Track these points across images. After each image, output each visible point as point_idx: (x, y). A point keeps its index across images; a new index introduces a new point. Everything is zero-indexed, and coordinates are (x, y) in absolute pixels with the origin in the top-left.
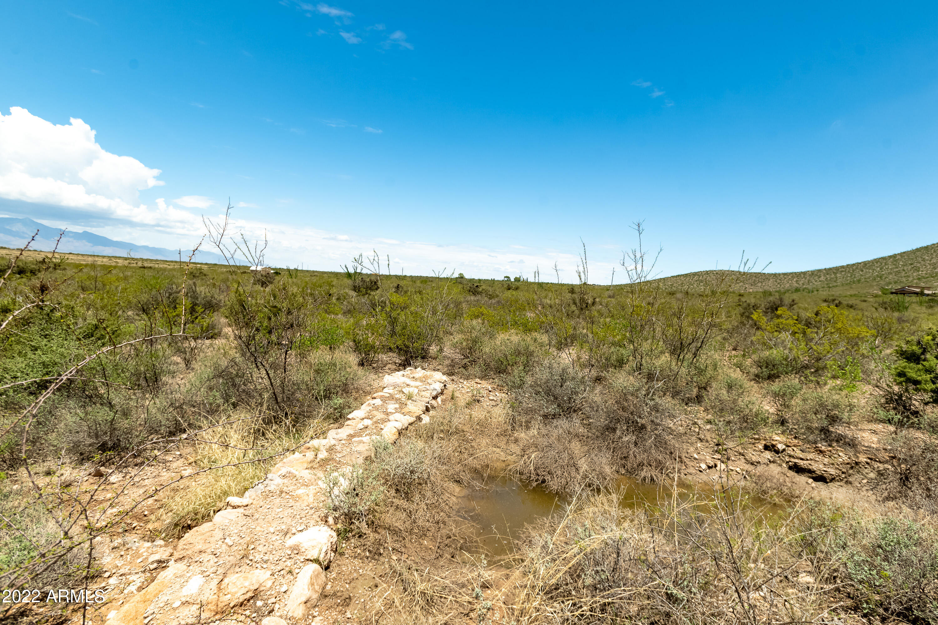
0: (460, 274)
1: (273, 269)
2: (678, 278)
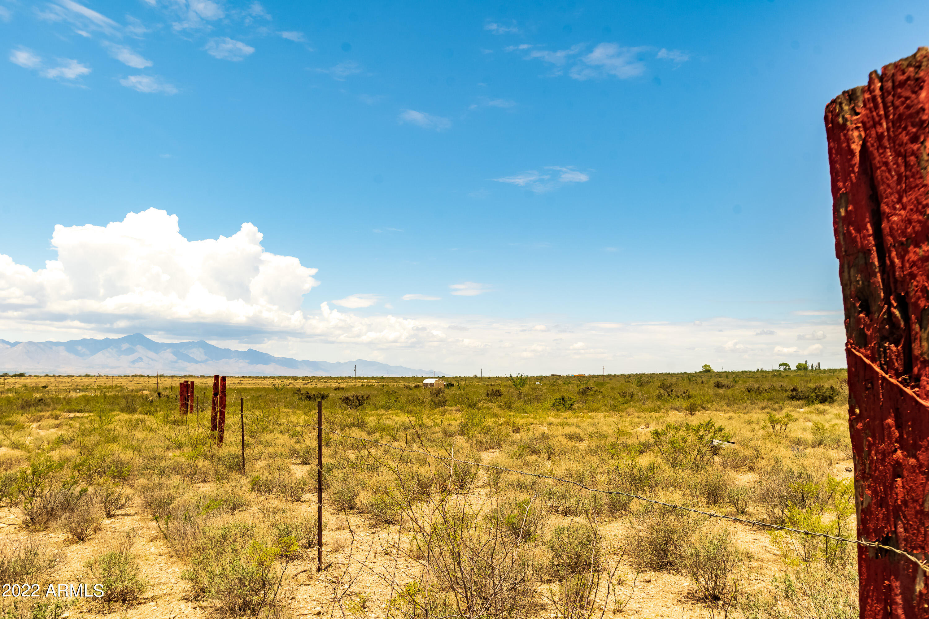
0: (706, 366)
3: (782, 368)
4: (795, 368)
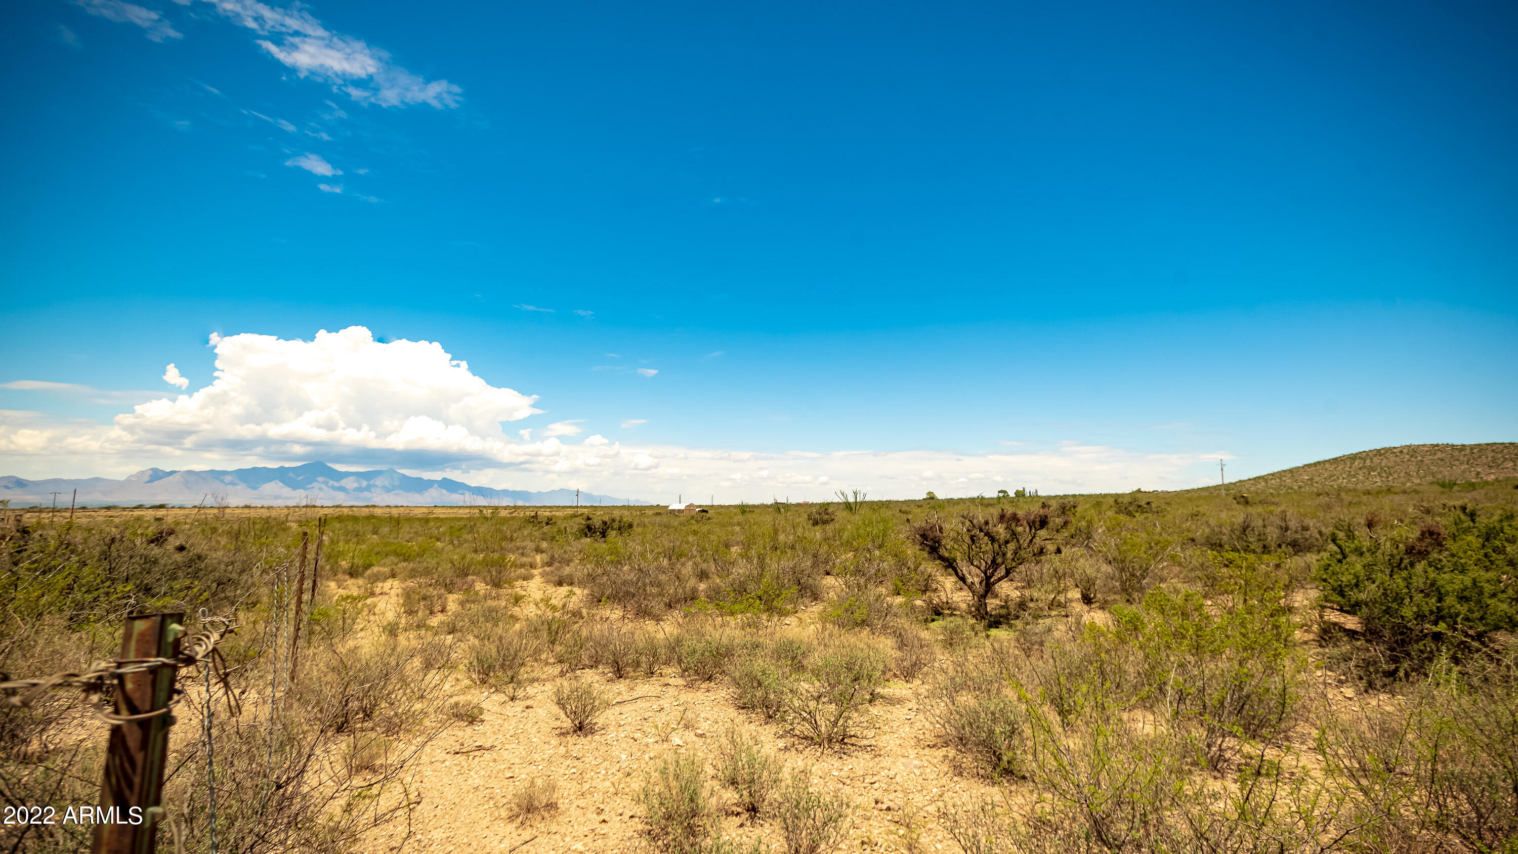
0: (929, 493)
1: (698, 507)
2: (1319, 467)
3: (1001, 495)
4: (1013, 495)
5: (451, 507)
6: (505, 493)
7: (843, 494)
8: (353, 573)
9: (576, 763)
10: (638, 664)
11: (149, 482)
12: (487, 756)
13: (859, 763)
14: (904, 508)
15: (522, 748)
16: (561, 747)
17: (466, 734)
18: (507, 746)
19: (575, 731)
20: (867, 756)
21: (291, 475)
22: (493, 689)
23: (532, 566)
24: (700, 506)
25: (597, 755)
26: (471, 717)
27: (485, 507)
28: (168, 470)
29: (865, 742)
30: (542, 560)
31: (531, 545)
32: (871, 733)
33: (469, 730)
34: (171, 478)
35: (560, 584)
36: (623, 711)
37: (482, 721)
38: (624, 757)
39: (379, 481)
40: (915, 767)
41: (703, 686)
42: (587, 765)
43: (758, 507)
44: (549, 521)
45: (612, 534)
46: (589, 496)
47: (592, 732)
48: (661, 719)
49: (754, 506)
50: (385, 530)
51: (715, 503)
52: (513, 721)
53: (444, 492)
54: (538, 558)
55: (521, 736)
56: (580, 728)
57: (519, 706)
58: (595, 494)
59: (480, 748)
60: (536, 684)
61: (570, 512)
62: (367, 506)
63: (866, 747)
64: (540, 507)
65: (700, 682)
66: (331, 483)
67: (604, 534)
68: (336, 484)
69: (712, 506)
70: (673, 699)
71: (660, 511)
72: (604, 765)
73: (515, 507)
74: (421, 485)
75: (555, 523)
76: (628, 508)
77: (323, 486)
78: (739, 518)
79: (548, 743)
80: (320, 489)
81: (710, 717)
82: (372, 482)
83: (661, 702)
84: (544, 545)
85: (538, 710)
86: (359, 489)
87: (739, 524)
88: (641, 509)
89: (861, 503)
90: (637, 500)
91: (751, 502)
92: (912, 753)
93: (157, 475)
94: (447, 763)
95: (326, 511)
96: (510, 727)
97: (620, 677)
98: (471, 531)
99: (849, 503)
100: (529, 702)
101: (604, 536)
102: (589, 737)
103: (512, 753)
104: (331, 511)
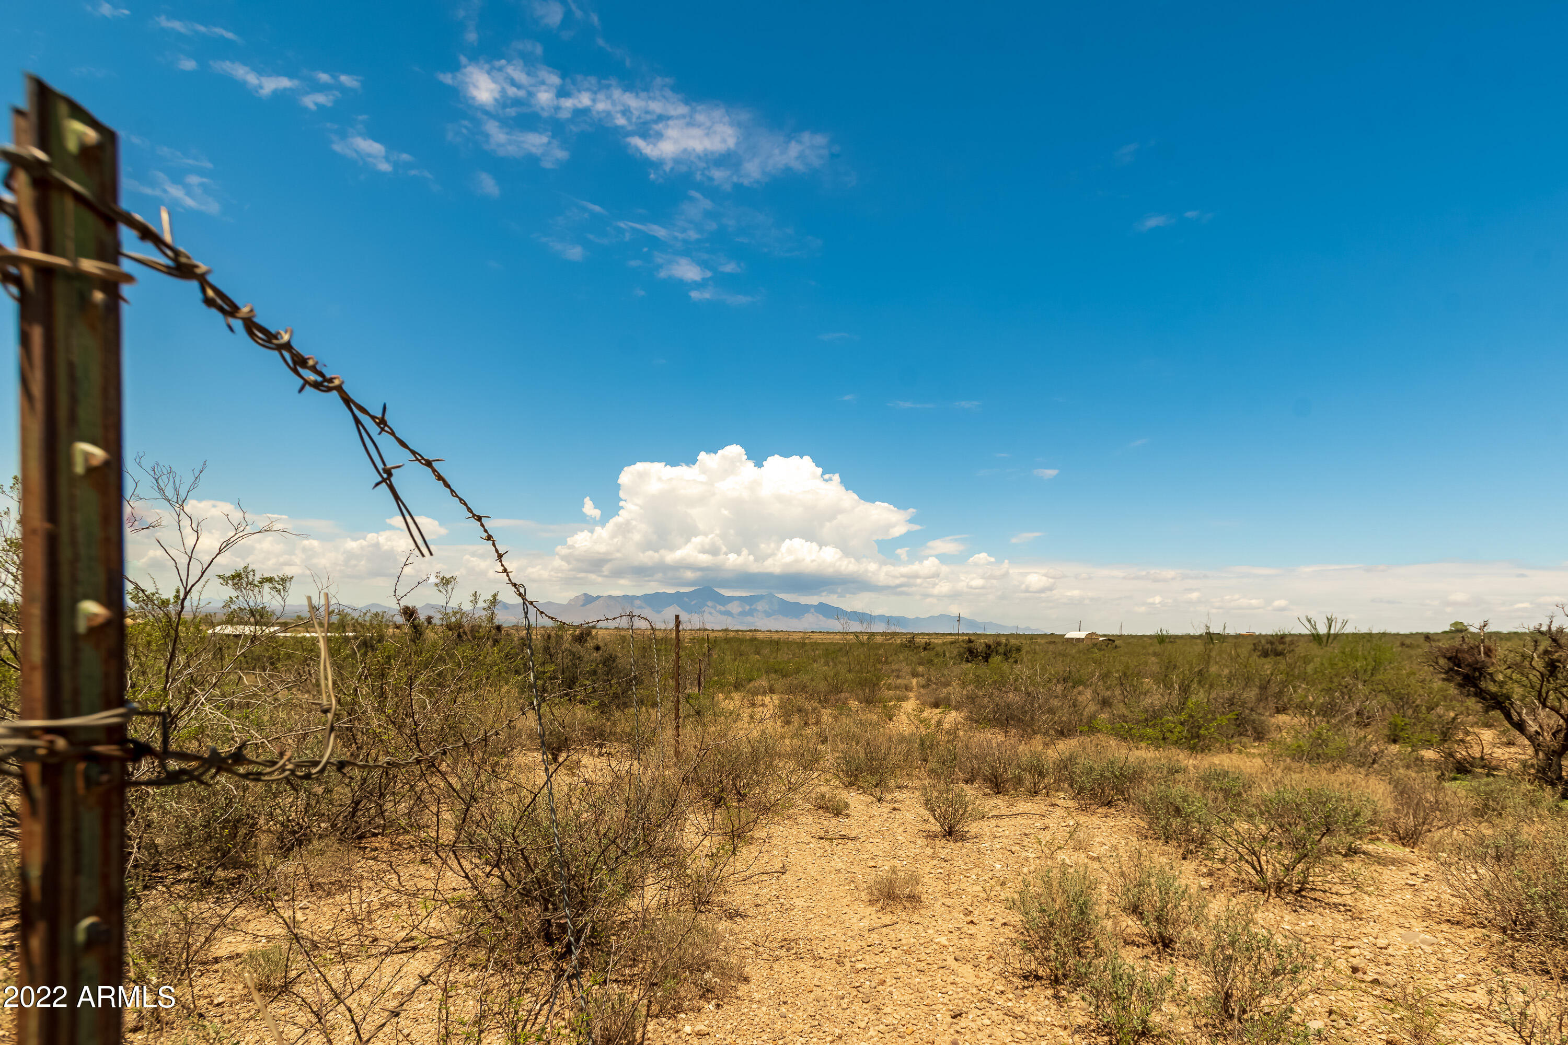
1: (1102, 636)
5: (827, 633)
6: (881, 618)
7: (1309, 621)
8: (737, 687)
9: (944, 864)
10: (1019, 781)
11: (584, 605)
12: (850, 844)
13: (1324, 922)
14: (1408, 642)
15: (886, 844)
16: (928, 849)
17: (833, 824)
18: (871, 840)
19: (944, 836)
20: (1339, 917)
21: (686, 599)
22: (861, 790)
23: (908, 688)
24: (1104, 636)
25: (967, 860)
26: (838, 811)
27: (861, 633)
28: (595, 595)
29: (1335, 899)
30: (918, 683)
31: (907, 669)
32: (1345, 890)
33: (834, 821)
34: (597, 602)
35: (936, 705)
36: (999, 824)
37: (848, 816)
38: (998, 866)
39: (760, 606)
40: (1423, 942)
41: (1100, 810)
42: (956, 869)
43: (1182, 637)
44: (927, 647)
45: (996, 659)
46: (971, 623)
47: (963, 838)
48: (1046, 836)
49: (1177, 637)
50: (766, 651)
51: (1125, 633)
52: (879, 820)
53: (821, 617)
54: (914, 682)
55: (886, 834)
56: (950, 833)
57: (886, 808)
58: (979, 620)
59: (843, 837)
60: (905, 791)
61: (950, 639)
62: (750, 631)
63: (1336, 905)
64: (918, 634)
65: (1096, 807)
66: (719, 607)
67: (986, 658)
68: (723, 609)
69: (1121, 636)
70: (1060, 820)
71: (1054, 640)
72: (975, 871)
73: (891, 634)
74: (798, 610)
75: (933, 649)
76: (1017, 636)
77: (713, 611)
78: (1158, 648)
79: (915, 843)
80: (711, 613)
81: (1107, 842)
82: (753, 607)
83: (1046, 821)
84: (920, 669)
85: (905, 813)
86: (743, 614)
87: (1155, 654)
88: (1032, 637)
89: (1336, 636)
90: (1028, 628)
91: (1173, 631)
92: (1418, 926)
93: (588, 600)
94: (812, 845)
95: (717, 634)
96: (877, 824)
97: (999, 793)
98: (847, 654)
99: (1318, 635)
100: (897, 805)
101: (987, 661)
102: (960, 844)
103: (877, 847)
104: (721, 634)
